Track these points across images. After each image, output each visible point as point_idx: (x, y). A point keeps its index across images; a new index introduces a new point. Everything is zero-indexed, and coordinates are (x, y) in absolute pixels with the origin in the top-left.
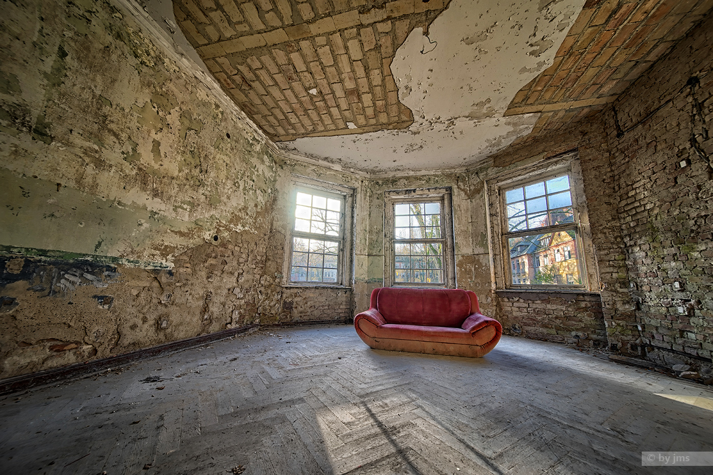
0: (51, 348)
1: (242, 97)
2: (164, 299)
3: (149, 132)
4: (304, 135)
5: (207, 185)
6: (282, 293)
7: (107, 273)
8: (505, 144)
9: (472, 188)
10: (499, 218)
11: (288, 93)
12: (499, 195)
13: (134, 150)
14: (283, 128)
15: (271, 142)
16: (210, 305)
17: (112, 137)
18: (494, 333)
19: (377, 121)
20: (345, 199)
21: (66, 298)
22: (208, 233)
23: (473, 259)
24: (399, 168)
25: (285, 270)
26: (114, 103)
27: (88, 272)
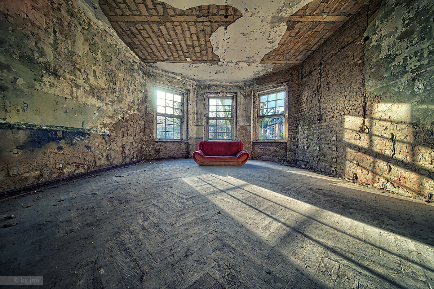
0: (76, 166)
1: (129, 40)
2: (108, 147)
3: (91, 66)
4: (162, 61)
5: (117, 91)
6: (154, 144)
7: (87, 136)
8: (261, 74)
9: (247, 93)
10: (257, 109)
11: (156, 42)
12: (258, 98)
13: (87, 77)
14: (150, 56)
15: (142, 63)
16: (125, 150)
17: (79, 72)
18: (246, 157)
19: (202, 59)
20: (183, 95)
21: (77, 147)
22: (120, 116)
23: (244, 128)
24: (212, 80)
25: (155, 133)
26: (76, 54)
27: (81, 136)
